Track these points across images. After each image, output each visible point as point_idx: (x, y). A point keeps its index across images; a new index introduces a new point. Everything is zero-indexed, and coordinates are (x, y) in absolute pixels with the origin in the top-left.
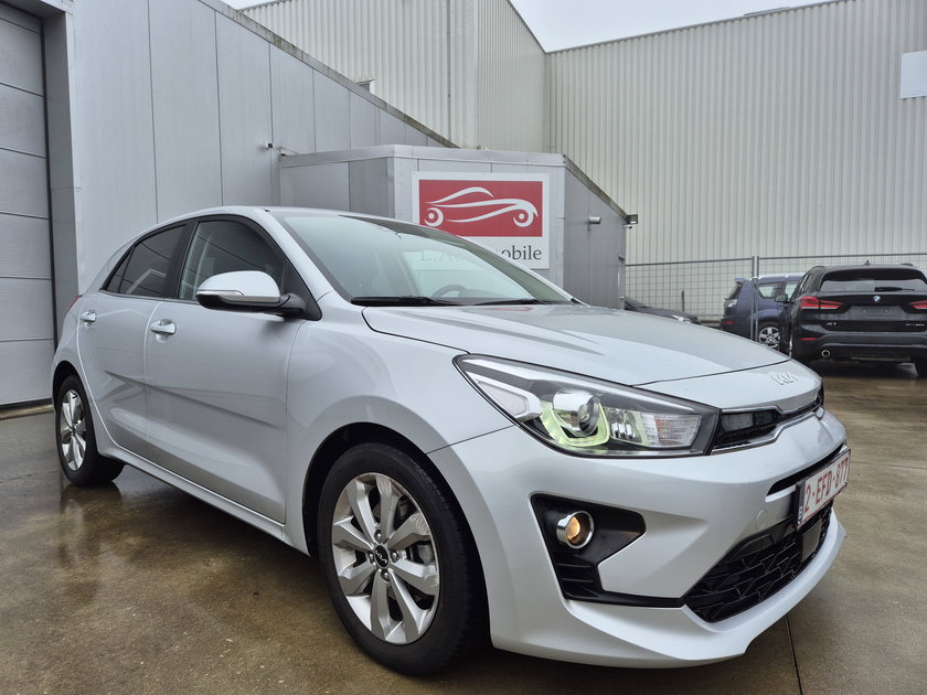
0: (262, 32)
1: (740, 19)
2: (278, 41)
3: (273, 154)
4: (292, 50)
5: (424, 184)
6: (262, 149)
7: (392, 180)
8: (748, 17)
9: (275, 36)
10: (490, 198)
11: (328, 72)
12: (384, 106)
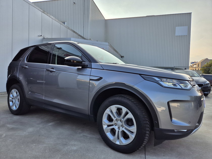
0: (40, 10)
1: (145, 17)
2: (44, 12)
4: (48, 14)
6: (39, 36)
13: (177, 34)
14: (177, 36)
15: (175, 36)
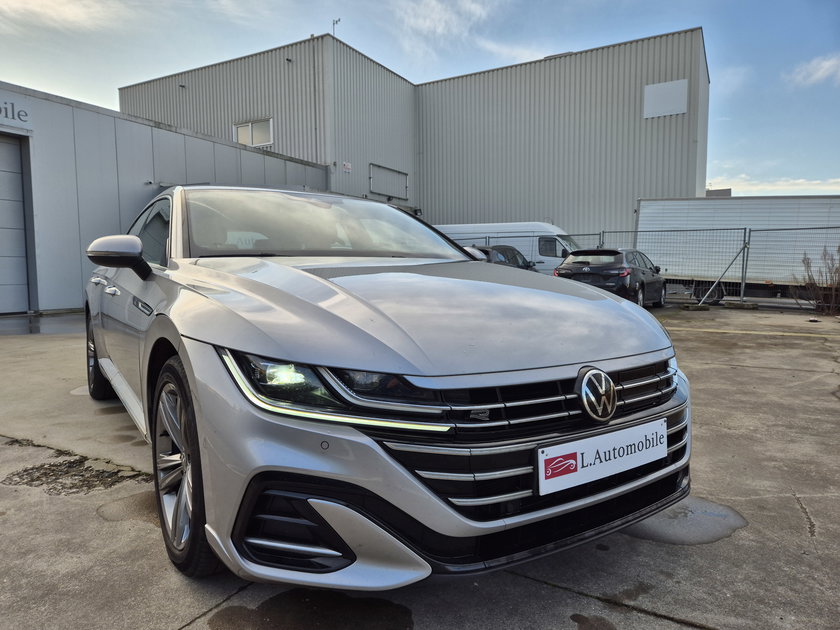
0: (147, 123)
1: (540, 61)
2: (158, 125)
4: (170, 128)
6: (147, 185)
8: (546, 60)
9: (155, 122)
11: (196, 135)
12: (245, 147)
13: (647, 114)
14: (649, 121)
15: (643, 122)
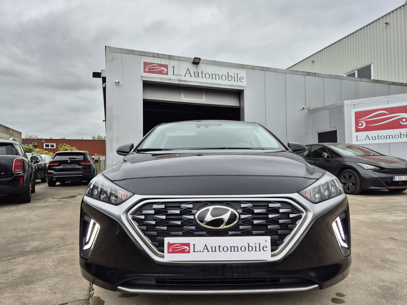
0: (302, 73)
2: (309, 74)
3: (306, 111)
4: (315, 74)
5: (356, 113)
6: (302, 110)
7: (344, 113)
9: (307, 72)
10: (387, 114)
11: (330, 76)
